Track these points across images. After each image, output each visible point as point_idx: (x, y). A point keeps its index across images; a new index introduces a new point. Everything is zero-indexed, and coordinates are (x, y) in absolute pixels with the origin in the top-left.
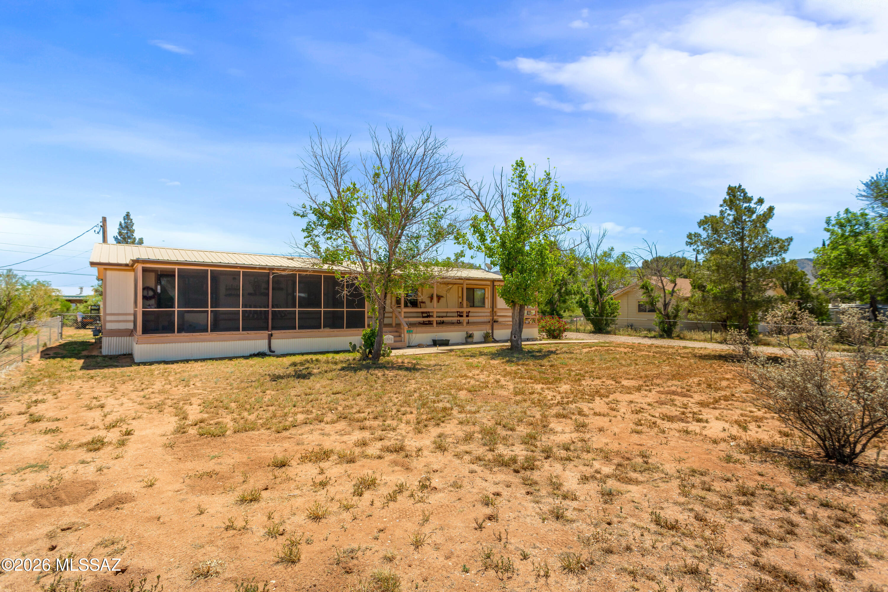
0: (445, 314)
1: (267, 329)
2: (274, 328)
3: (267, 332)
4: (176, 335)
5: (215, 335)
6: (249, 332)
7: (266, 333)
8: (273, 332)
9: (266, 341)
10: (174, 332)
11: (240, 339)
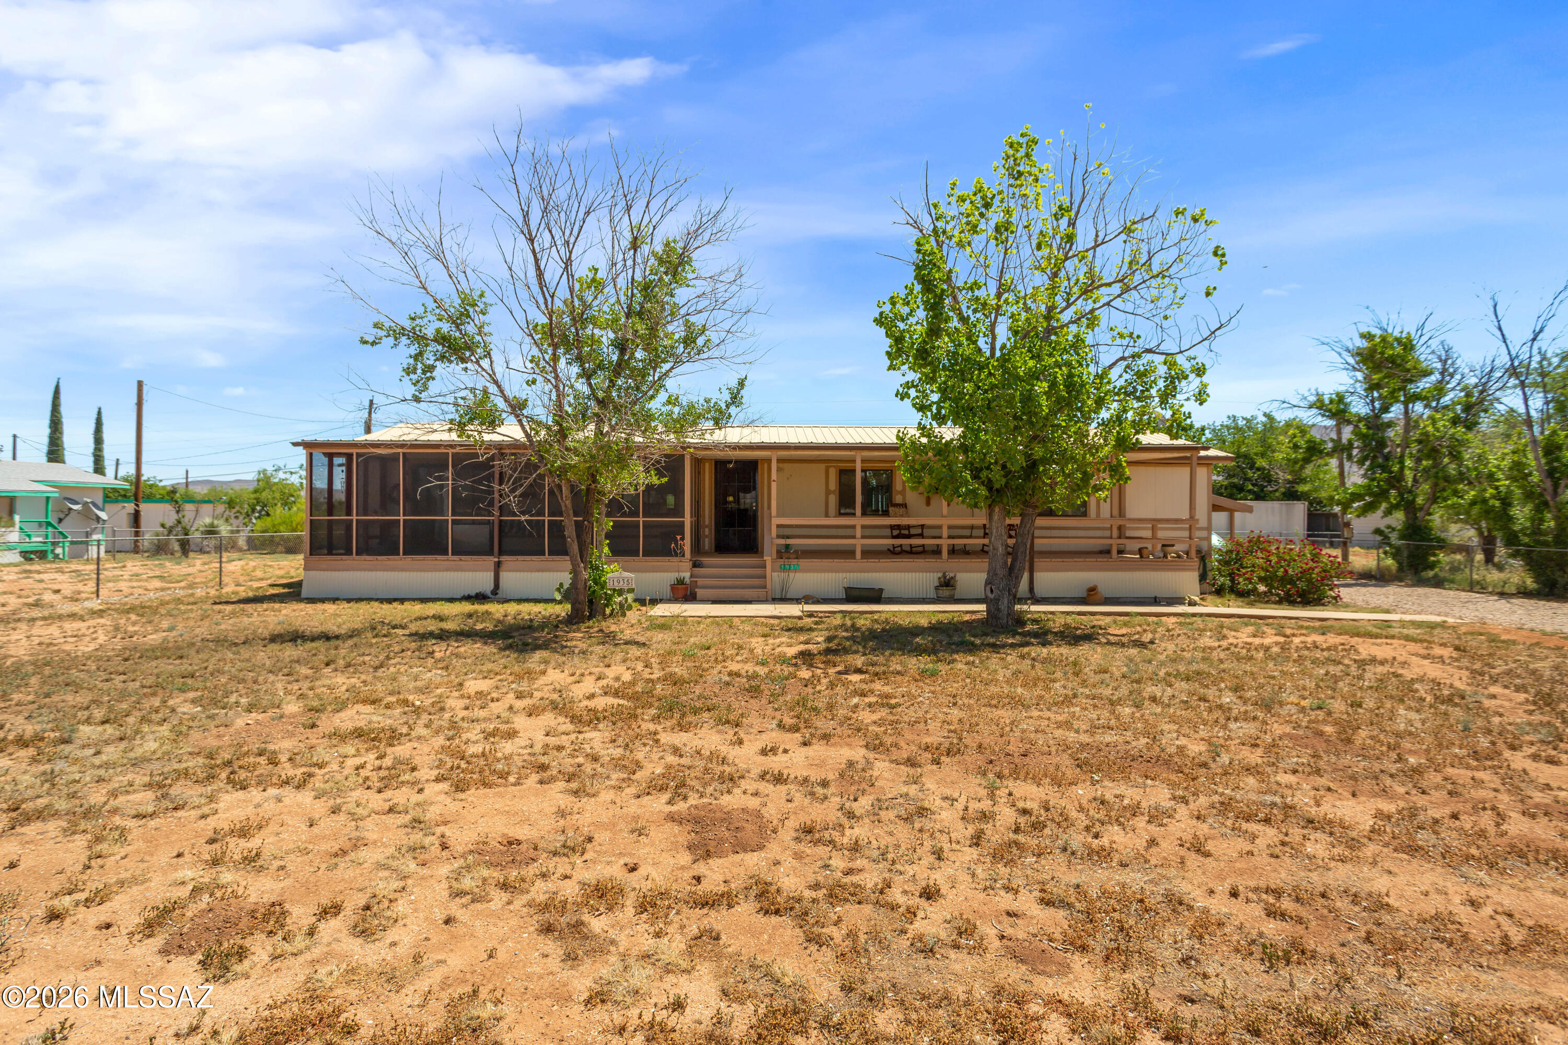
0: (967, 532)
1: (490, 553)
2: (501, 553)
3: (491, 558)
4: (354, 560)
5: (409, 560)
6: (463, 557)
7: (492, 560)
8: (503, 558)
9: (490, 575)
10: (351, 554)
11: (447, 570)
